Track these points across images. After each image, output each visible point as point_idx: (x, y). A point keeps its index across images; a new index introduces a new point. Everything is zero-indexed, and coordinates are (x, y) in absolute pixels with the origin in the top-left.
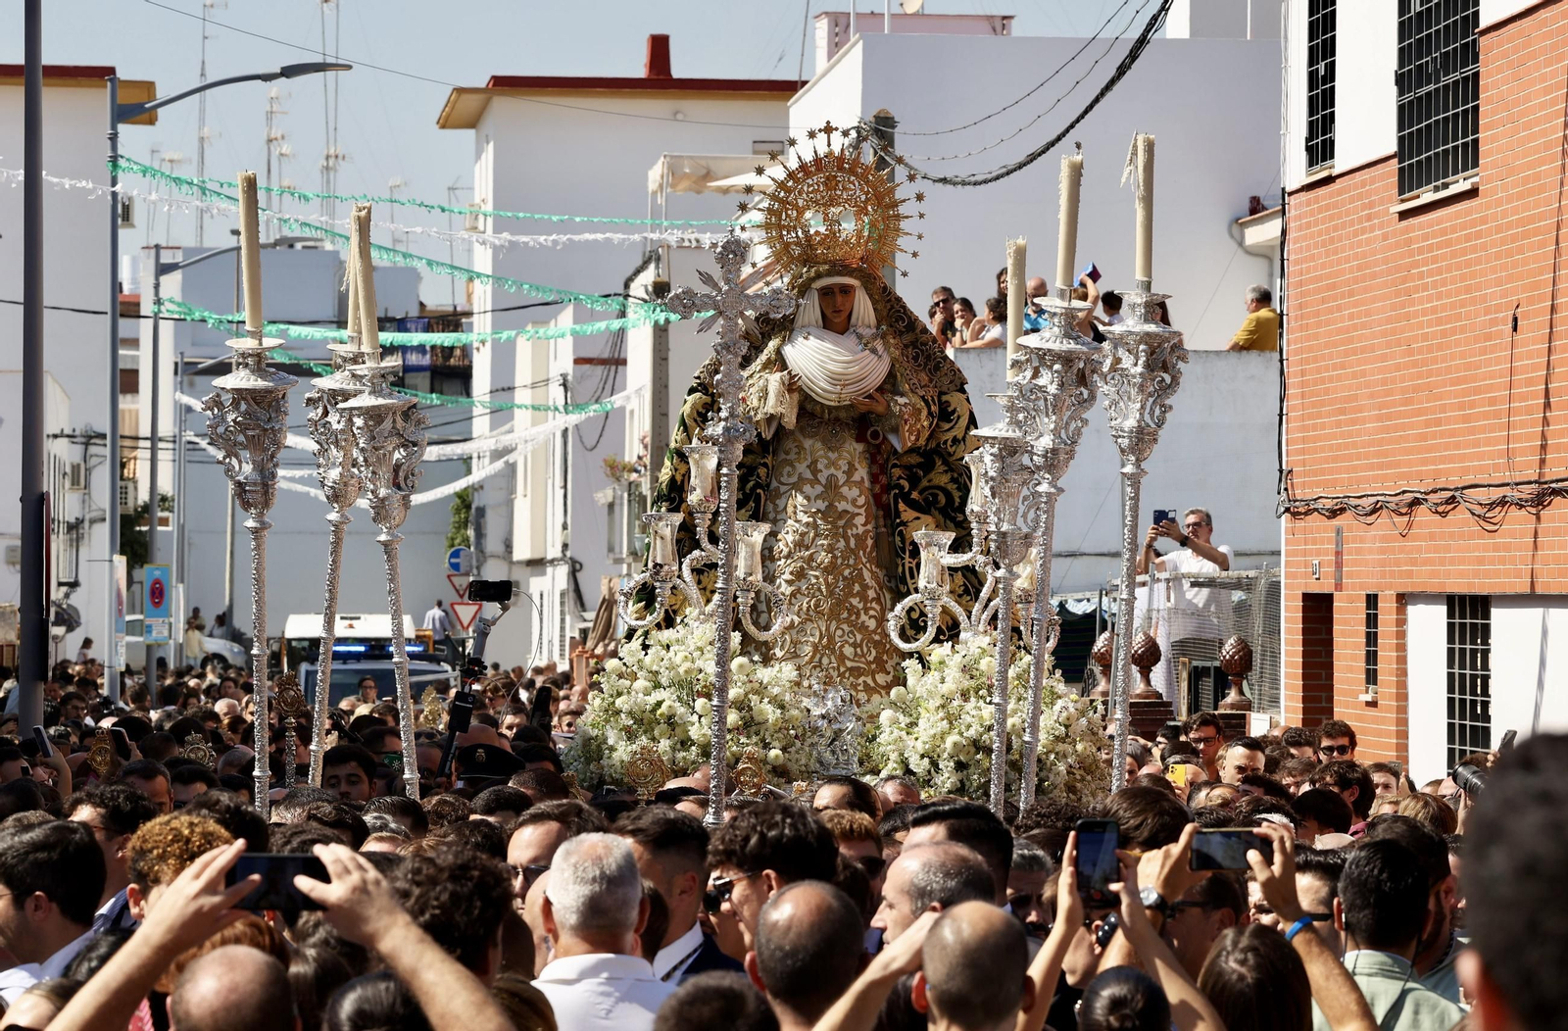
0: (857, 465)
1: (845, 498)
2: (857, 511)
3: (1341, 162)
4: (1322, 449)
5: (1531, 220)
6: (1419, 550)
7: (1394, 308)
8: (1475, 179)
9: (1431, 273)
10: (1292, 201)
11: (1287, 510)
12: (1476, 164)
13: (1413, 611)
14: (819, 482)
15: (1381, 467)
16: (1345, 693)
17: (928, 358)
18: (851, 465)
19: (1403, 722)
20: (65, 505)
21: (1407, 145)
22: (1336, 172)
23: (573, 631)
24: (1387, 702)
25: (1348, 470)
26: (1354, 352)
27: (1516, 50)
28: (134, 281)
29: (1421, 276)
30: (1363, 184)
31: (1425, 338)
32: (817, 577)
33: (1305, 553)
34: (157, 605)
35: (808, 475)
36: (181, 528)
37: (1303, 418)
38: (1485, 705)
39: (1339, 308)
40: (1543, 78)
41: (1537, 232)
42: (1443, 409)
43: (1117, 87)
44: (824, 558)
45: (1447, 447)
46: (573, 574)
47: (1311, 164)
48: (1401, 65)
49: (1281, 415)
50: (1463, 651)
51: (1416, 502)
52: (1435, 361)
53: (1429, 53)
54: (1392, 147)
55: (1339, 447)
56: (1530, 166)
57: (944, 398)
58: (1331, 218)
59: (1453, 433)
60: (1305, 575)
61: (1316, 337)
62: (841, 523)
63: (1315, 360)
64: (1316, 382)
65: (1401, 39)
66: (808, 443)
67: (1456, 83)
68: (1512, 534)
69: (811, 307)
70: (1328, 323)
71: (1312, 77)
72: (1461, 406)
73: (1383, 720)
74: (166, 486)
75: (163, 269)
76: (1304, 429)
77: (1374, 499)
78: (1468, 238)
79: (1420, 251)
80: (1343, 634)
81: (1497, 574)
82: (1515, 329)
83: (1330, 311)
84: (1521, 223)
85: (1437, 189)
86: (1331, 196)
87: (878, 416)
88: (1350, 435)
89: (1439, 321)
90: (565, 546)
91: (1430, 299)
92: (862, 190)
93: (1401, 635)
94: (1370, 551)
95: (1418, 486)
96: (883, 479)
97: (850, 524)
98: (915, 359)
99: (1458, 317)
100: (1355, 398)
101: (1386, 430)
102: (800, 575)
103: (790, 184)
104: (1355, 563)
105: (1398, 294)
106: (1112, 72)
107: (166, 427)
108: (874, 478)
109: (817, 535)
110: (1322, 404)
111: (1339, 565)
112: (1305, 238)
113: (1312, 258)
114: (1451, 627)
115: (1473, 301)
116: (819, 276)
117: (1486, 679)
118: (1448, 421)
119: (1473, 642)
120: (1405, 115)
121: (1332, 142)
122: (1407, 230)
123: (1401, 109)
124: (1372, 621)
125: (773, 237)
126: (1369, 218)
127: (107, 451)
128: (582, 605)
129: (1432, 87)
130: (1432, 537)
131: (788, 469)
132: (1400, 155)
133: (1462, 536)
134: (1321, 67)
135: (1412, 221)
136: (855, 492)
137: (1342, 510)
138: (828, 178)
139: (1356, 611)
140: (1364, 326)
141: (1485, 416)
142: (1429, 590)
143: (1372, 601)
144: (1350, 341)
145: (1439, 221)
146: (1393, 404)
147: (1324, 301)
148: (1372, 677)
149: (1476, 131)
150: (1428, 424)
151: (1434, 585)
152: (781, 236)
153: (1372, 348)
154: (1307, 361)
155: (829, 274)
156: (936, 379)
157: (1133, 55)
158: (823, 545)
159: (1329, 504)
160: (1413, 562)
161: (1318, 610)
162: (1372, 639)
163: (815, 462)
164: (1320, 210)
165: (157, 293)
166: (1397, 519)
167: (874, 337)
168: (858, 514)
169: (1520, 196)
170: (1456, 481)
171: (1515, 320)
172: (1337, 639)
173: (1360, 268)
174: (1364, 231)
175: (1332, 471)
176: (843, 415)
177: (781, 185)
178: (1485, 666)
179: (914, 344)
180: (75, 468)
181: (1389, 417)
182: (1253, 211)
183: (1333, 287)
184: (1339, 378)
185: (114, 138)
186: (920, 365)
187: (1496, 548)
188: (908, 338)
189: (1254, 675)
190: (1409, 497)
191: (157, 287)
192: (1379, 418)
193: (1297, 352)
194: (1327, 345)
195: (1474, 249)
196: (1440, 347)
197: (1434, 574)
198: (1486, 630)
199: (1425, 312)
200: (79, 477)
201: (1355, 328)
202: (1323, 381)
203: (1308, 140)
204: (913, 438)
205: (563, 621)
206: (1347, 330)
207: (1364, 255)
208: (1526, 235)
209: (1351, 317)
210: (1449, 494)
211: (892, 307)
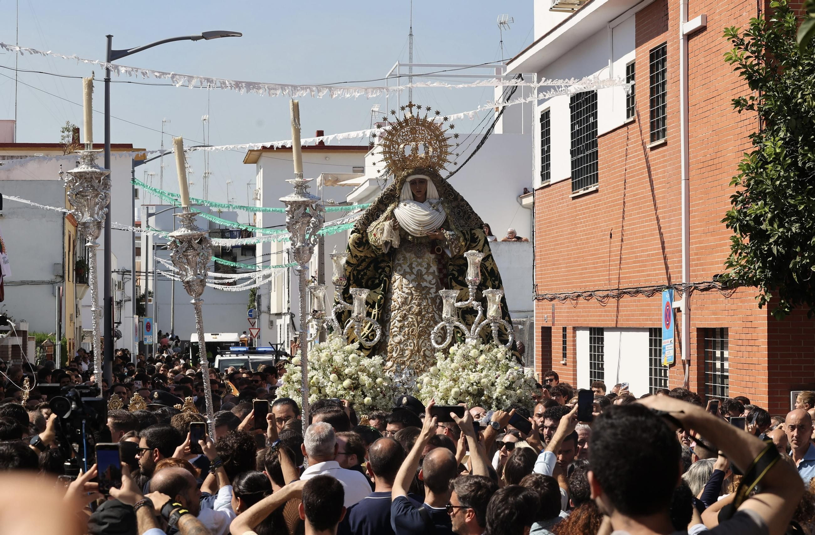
0: (431, 265)
1: (426, 281)
2: (431, 286)
3: (553, 180)
4: (547, 278)
5: (616, 200)
6: (580, 312)
7: (571, 229)
8: (597, 187)
9: (583, 218)
10: (536, 193)
11: (536, 298)
12: (597, 182)
13: (579, 333)
14: (414, 274)
15: (567, 284)
16: (556, 361)
17: (465, 213)
18: (429, 265)
19: (575, 370)
20: (117, 296)
21: (574, 175)
22: (551, 183)
23: (292, 338)
24: (570, 364)
25: (556, 285)
26: (558, 244)
27: (610, 143)
28: (139, 217)
29: (580, 218)
30: (560, 187)
31: (581, 240)
32: (412, 318)
33: (542, 313)
34: (148, 331)
35: (408, 270)
36: (156, 303)
37: (541, 267)
38: (602, 365)
39: (553, 230)
40: (619, 153)
41: (617, 205)
42: (588, 264)
43: (476, 153)
44: (416, 309)
45: (589, 277)
46: (292, 318)
47: (543, 180)
48: (572, 147)
49: (533, 266)
50: (595, 346)
51: (579, 296)
52: (584, 248)
53: (581, 144)
54: (570, 175)
55: (553, 277)
56: (615, 182)
57: (473, 232)
58: (550, 199)
59: (591, 273)
60: (543, 321)
61: (545, 239)
62: (424, 292)
63: (545, 247)
64: (545, 255)
65: (572, 139)
66: (408, 255)
67: (590, 154)
68: (610, 307)
69: (407, 191)
70: (549, 234)
71: (543, 150)
72: (594, 263)
73: (569, 370)
74: (150, 288)
75: (149, 215)
76: (541, 271)
77: (565, 295)
78: (595, 206)
79: (579, 210)
80: (555, 340)
81: (605, 320)
82: (611, 237)
83: (550, 230)
84: (612, 201)
85: (584, 190)
86: (549, 191)
87: (440, 240)
88: (557, 272)
89: (586, 234)
90: (289, 309)
91: (583, 227)
92: (428, 134)
93: (574, 341)
94: (564, 312)
95: (579, 291)
96: (445, 271)
97: (428, 293)
98: (459, 213)
99: (592, 233)
100: (558, 260)
101: (569, 271)
102: (404, 318)
103: (394, 132)
104: (559, 317)
105: (572, 225)
106: (475, 148)
107: (150, 269)
108: (440, 270)
109: (412, 299)
110: (547, 262)
111: (553, 317)
112: (541, 205)
113: (543, 212)
114: (591, 338)
115: (597, 228)
116: (409, 175)
117: (602, 356)
118: (590, 268)
119: (598, 343)
120: (574, 164)
121: (550, 173)
122: (575, 203)
123: (572, 162)
124: (564, 336)
125: (387, 158)
126: (562, 199)
127: (132, 277)
128: (295, 329)
129: (582, 155)
130: (584, 308)
131: (399, 267)
132: (572, 178)
133: (594, 307)
134: (546, 147)
135: (576, 200)
136: (431, 277)
137: (554, 298)
138: (411, 129)
139: (559, 333)
140: (561, 236)
141: (602, 267)
142: (583, 326)
143: (564, 329)
144: (556, 241)
145: (586, 201)
146: (571, 262)
147: (547, 227)
148: (565, 355)
149: (597, 170)
150: (582, 269)
151: (585, 324)
152: (391, 157)
153: (564, 243)
154: (542, 247)
155: (413, 173)
156: (469, 223)
157: (482, 142)
158: (415, 303)
159: (550, 296)
160: (578, 316)
161: (547, 332)
162: (564, 342)
163: (411, 264)
164: (546, 196)
165: (147, 223)
166: (573, 302)
167: (438, 203)
168: (432, 288)
169: (612, 192)
170: (592, 289)
171: (611, 234)
172: (553, 342)
173: (559, 216)
174: (560, 203)
175: (551, 285)
176: (424, 241)
177: (389, 133)
178: (602, 352)
179: (458, 206)
180: (119, 283)
181: (570, 267)
182: (525, 193)
183: (550, 222)
184: (553, 253)
185: (133, 172)
186: (461, 216)
187: (606, 311)
188: (454, 204)
189: (525, 354)
190: (576, 294)
191: (147, 221)
192: (566, 267)
193: (538, 244)
194: (549, 242)
195: (597, 210)
196: (586, 243)
197: (585, 320)
198: (602, 339)
199: (581, 232)
200: (121, 286)
201: (558, 236)
202: (547, 254)
203: (541, 172)
204: (457, 251)
205: (288, 334)
206: (555, 237)
207: (561, 211)
208: (614, 206)
209: (557, 232)
210: (590, 293)
211: (446, 189)
